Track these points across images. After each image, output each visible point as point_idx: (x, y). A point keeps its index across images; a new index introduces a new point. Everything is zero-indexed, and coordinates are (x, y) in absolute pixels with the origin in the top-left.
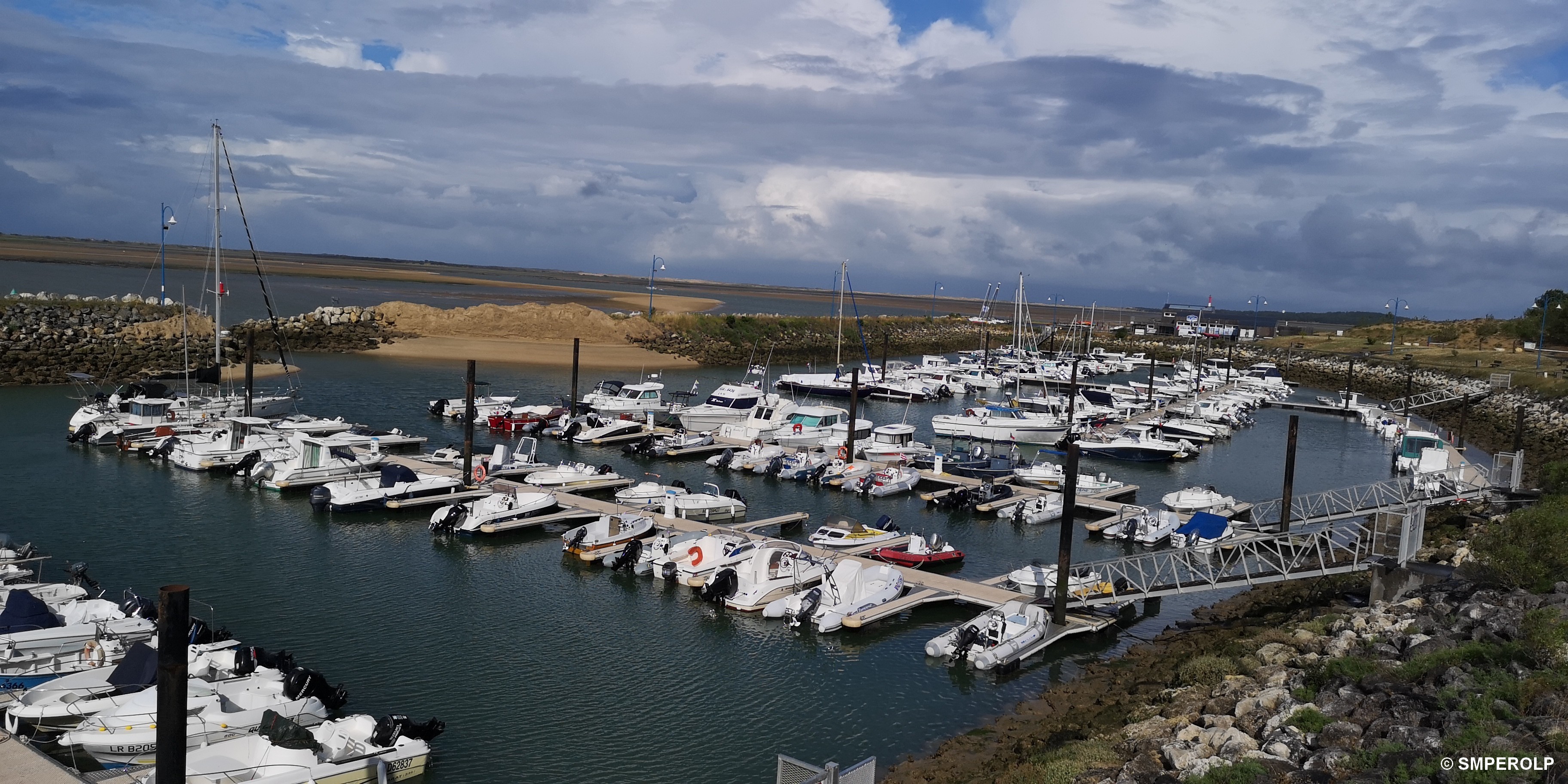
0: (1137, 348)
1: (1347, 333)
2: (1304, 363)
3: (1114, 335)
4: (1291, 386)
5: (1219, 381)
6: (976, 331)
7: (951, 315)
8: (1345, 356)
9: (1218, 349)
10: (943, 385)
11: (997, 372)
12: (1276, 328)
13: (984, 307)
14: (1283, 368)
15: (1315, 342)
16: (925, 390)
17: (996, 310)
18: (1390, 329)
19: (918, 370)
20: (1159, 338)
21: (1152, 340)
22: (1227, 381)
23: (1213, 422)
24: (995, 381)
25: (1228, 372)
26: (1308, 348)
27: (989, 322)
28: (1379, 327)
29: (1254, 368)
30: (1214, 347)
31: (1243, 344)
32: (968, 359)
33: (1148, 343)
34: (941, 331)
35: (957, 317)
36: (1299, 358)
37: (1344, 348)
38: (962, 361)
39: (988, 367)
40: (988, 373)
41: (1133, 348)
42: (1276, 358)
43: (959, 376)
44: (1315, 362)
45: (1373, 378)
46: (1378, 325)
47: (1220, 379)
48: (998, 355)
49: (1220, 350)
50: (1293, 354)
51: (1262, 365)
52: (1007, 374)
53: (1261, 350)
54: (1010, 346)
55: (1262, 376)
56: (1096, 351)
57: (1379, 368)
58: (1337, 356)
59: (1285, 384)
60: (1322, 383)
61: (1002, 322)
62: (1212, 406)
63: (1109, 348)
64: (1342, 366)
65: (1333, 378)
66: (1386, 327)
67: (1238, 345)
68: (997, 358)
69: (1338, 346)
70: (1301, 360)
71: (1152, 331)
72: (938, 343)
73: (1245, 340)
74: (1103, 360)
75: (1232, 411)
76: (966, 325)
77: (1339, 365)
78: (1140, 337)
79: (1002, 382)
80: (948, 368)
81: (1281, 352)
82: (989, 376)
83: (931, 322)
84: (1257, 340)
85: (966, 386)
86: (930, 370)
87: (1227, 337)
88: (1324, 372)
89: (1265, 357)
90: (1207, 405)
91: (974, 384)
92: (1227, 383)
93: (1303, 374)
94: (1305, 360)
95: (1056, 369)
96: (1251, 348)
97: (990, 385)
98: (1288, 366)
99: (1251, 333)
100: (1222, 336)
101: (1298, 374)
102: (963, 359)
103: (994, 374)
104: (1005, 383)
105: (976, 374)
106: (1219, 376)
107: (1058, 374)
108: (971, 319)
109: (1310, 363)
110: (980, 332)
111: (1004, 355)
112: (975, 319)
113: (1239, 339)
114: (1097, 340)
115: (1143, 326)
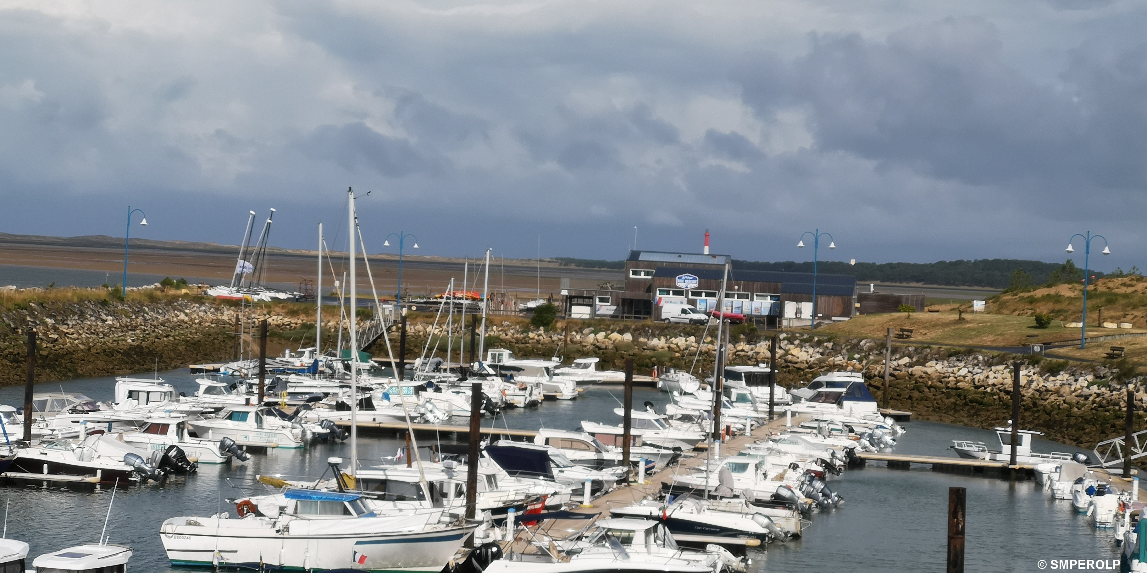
0: (578, 346)
1: (993, 306)
2: (918, 370)
3: (527, 321)
4: (898, 419)
5: (755, 415)
6: (225, 318)
7: (166, 283)
8: (995, 353)
9: (742, 346)
10: (172, 447)
11: (290, 411)
12: (855, 297)
13: (240, 262)
14: (877, 381)
15: (935, 325)
16: (132, 459)
17: (269, 270)
18: (1072, 294)
19: (105, 413)
20: (622, 325)
21: (609, 329)
22: (771, 413)
23: (758, 503)
24: (287, 432)
25: (772, 394)
26: (920, 338)
27: (256, 298)
28: (1052, 291)
29: (819, 385)
30: (735, 340)
31: (793, 334)
32: (214, 384)
33: (601, 335)
34: (145, 320)
35: (178, 287)
36: (906, 360)
37: (991, 337)
38: (202, 389)
39: (266, 399)
40: (270, 413)
41: (570, 346)
42: (860, 360)
43: (202, 423)
44: (939, 367)
45: (1053, 398)
46: (1049, 286)
47: (756, 410)
48: (283, 372)
49: (747, 347)
50: (894, 351)
51: (836, 377)
52: (310, 414)
53: (830, 345)
54: (307, 350)
55: (838, 400)
56: (494, 356)
57: (1063, 376)
58: (980, 353)
59: (885, 416)
60: (956, 411)
61: (282, 296)
62: (751, 468)
63: (520, 350)
64: (991, 375)
65: (977, 401)
66: (1065, 290)
67: (784, 335)
68: (283, 377)
69: (979, 332)
70: (911, 365)
71: (607, 309)
72: (140, 347)
73: (796, 324)
74: (512, 377)
75: (793, 478)
76: (202, 304)
77: (985, 373)
78: (582, 325)
79: (304, 432)
80: (175, 406)
81: (871, 349)
82: (271, 422)
83: (121, 300)
84: (819, 325)
85: (223, 447)
86: (134, 411)
87: (759, 319)
88: (957, 388)
89: (839, 359)
90: (742, 468)
91: (240, 440)
92: (771, 418)
93: (916, 394)
94: (917, 363)
95: (414, 399)
96: (809, 340)
97: (276, 441)
98: (887, 378)
99: (807, 308)
100: (749, 318)
101: (906, 394)
102: (204, 383)
103: (283, 416)
104: (309, 436)
105: (242, 416)
106: (753, 402)
107: (422, 410)
108: (213, 292)
109: (930, 371)
110: (238, 319)
111: (298, 372)
112: (221, 291)
113: (785, 323)
114: (495, 331)
115: (586, 300)
